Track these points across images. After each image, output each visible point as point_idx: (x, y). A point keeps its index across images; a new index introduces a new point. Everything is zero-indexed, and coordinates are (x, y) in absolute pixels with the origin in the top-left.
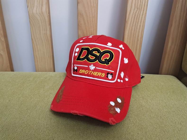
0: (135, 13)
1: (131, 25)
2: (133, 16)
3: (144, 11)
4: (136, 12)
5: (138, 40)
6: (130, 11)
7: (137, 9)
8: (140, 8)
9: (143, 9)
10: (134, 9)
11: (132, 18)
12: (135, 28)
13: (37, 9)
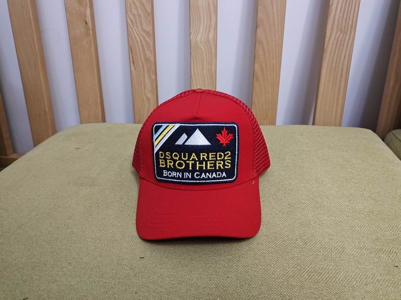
0: (337, 37)
1: (332, 55)
2: (335, 42)
3: (350, 34)
4: (339, 37)
5: (341, 76)
6: (331, 35)
7: (341, 31)
8: (344, 31)
9: (349, 32)
10: (336, 33)
11: (333, 44)
12: (337, 59)
13: (202, 36)
